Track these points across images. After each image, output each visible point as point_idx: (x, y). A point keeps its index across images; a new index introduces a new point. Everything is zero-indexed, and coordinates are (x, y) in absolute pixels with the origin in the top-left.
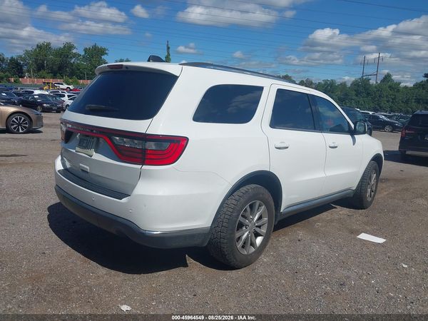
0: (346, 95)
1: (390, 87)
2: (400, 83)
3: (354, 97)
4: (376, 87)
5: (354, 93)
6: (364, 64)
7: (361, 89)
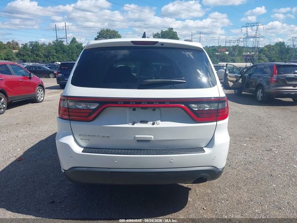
0: (49, 52)
1: (77, 46)
2: (82, 44)
3: (55, 54)
4: (68, 47)
5: (54, 51)
6: (56, 29)
7: (58, 48)
